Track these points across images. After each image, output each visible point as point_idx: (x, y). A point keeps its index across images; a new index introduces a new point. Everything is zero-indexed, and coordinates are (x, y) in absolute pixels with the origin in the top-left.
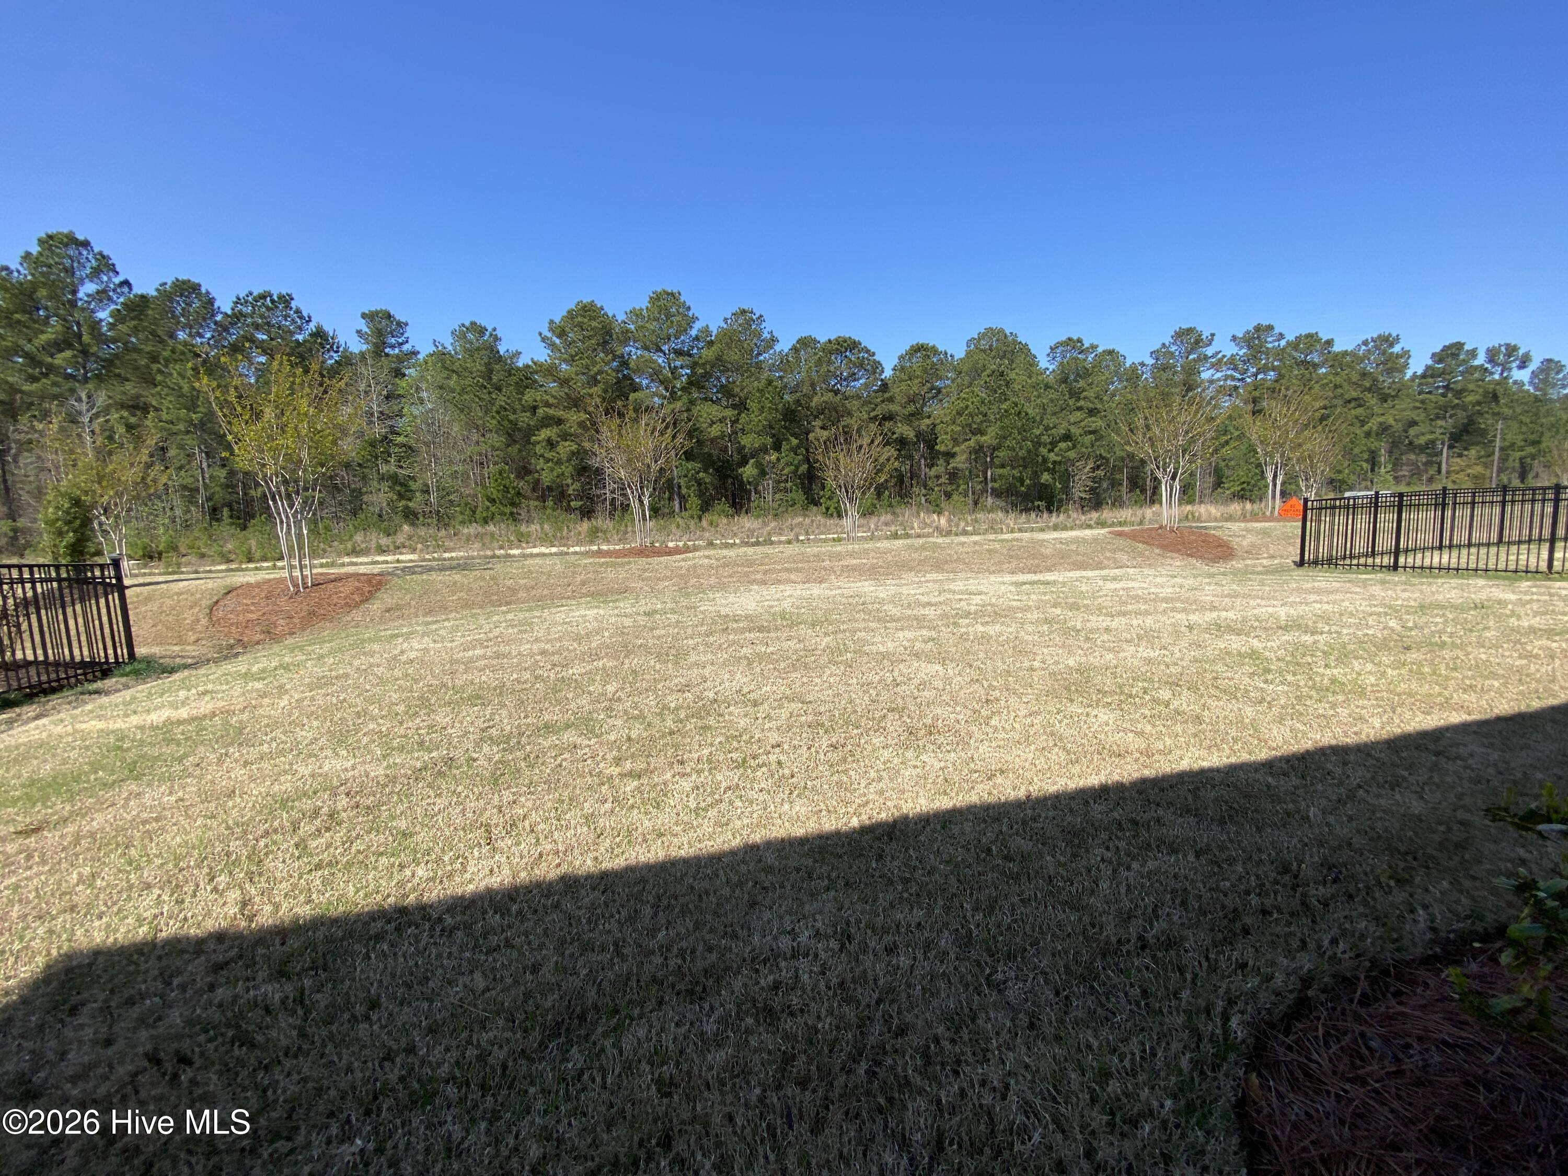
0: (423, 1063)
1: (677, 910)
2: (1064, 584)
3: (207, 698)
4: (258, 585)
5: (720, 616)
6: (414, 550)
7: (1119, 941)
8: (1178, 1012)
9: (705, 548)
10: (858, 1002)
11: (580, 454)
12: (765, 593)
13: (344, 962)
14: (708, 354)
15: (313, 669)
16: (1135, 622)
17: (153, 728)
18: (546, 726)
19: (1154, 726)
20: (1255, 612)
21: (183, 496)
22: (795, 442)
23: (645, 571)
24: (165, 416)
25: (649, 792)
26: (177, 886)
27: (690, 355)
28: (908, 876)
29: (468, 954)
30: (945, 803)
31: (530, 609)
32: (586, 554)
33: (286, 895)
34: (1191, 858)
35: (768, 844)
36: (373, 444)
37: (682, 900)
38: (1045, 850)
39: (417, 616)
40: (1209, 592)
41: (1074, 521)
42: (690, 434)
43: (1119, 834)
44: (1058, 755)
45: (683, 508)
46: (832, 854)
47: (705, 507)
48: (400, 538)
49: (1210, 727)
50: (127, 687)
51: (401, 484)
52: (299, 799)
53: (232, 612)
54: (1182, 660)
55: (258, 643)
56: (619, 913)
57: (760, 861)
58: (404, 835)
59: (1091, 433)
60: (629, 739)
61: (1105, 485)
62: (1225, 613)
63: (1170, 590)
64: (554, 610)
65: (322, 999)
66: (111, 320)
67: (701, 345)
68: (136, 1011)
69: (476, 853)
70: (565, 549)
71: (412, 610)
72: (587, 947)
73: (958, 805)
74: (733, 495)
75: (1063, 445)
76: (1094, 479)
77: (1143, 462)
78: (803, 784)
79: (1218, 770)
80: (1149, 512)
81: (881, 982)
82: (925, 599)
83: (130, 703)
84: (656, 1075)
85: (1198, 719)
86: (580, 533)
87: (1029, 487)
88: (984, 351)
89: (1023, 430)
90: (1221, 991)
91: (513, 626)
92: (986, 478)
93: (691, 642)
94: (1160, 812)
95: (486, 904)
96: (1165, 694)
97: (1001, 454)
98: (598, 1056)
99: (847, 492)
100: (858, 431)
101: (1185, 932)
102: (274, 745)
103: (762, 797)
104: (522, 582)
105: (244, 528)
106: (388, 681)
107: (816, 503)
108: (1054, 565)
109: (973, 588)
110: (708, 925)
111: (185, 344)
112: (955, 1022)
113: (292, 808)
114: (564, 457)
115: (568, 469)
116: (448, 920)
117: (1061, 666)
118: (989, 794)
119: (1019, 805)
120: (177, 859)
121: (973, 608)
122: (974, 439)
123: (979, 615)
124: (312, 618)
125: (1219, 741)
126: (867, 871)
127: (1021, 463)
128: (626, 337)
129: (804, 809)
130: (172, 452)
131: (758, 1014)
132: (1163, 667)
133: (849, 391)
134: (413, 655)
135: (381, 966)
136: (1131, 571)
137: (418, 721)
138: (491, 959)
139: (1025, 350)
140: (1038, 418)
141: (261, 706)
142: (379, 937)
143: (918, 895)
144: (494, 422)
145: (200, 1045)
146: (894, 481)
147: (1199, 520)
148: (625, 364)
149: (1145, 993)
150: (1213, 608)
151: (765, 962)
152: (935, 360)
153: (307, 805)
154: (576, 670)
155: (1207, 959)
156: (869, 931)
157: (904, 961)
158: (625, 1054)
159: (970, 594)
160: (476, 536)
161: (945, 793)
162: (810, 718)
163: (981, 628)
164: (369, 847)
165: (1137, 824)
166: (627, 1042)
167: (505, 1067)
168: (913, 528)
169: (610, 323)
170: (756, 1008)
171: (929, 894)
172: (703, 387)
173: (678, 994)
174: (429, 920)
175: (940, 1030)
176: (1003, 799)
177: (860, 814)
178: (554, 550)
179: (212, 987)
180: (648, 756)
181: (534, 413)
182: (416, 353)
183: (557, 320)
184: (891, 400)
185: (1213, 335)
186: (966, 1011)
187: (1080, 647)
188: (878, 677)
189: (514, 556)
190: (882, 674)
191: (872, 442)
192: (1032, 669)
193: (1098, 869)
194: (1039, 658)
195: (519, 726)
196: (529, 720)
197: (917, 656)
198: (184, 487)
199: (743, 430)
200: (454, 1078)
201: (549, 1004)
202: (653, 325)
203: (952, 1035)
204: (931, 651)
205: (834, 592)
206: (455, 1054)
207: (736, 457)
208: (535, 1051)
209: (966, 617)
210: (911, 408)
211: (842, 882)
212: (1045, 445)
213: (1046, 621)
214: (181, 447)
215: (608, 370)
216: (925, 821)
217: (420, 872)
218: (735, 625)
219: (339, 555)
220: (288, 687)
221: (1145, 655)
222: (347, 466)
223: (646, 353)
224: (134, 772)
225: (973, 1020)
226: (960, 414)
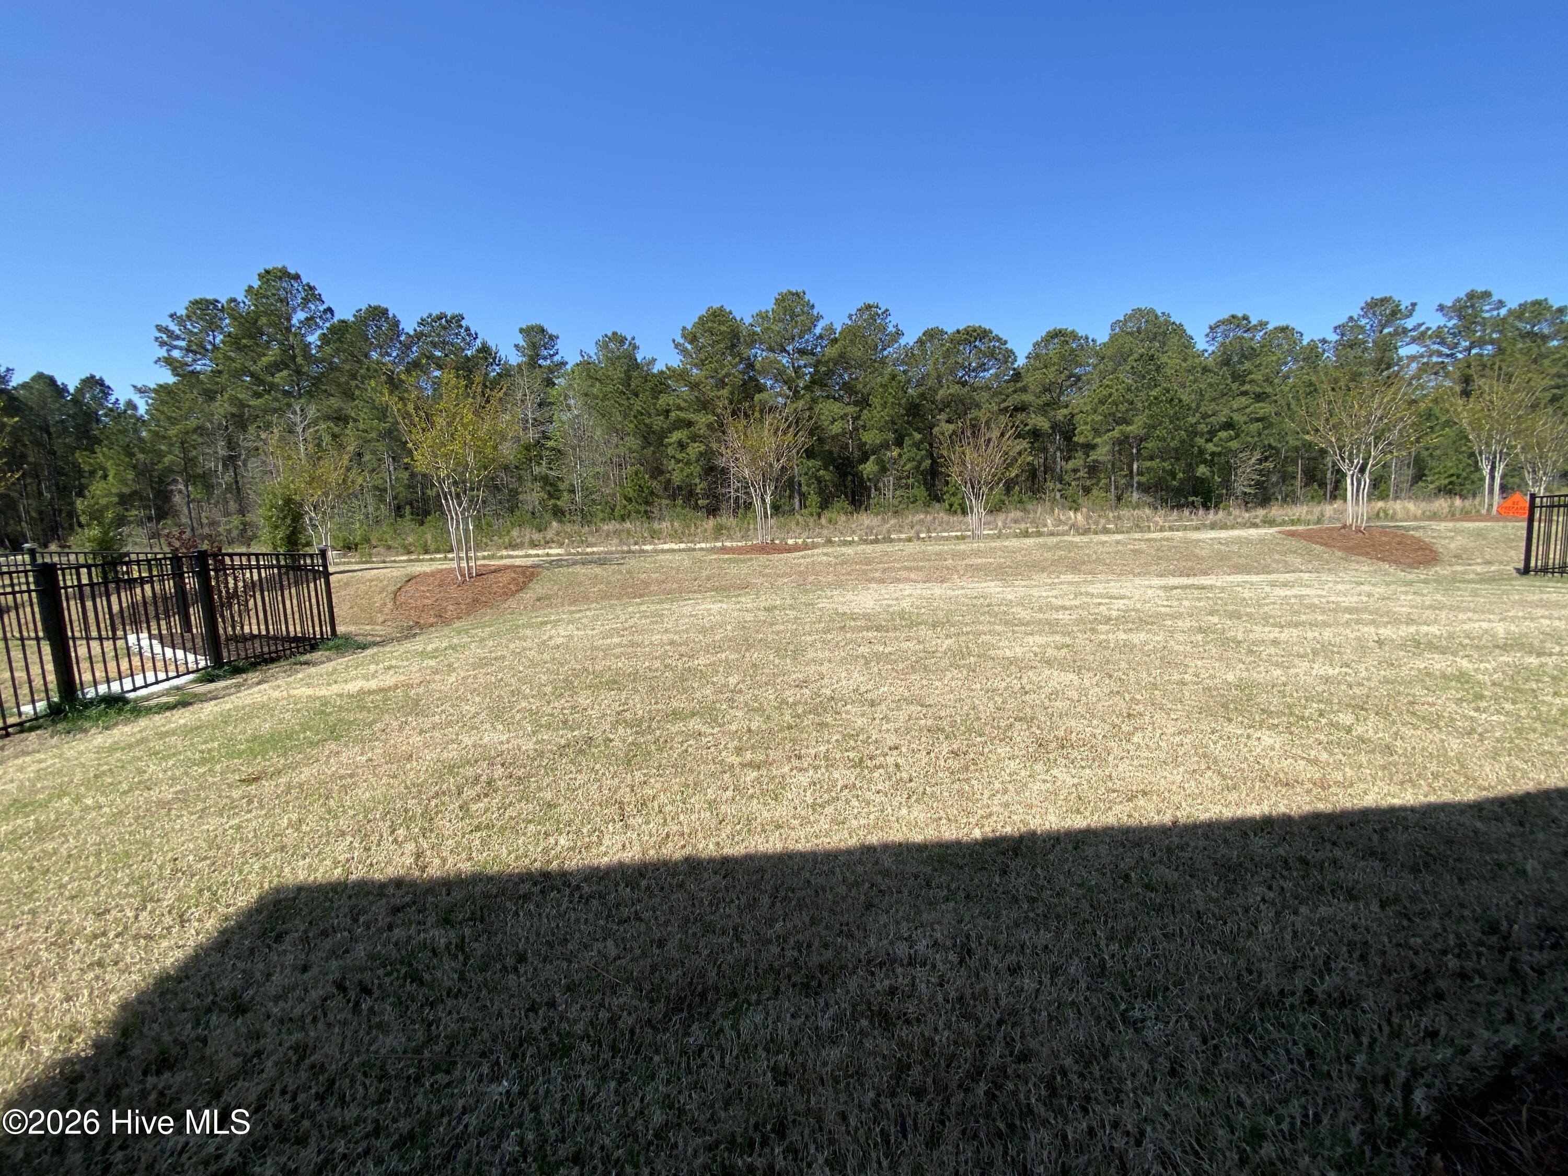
0: (561, 1018)
1: (794, 903)
2: (1222, 589)
3: (392, 672)
4: (433, 574)
5: (837, 614)
6: (561, 545)
7: (1282, 992)
8: (1350, 1076)
9: (824, 545)
10: (978, 1020)
11: (708, 455)
12: (883, 591)
13: (497, 916)
14: (832, 352)
15: (475, 651)
16: (1310, 635)
17: (350, 696)
18: (674, 713)
19: (1331, 754)
20: (1466, 627)
21: (375, 496)
22: (918, 436)
23: (766, 567)
24: (361, 427)
25: (767, 784)
26: (365, 835)
27: (813, 354)
28: (1035, 895)
29: (602, 922)
30: (1079, 822)
31: (661, 602)
32: (713, 550)
33: (452, 851)
34: (1375, 907)
35: (886, 847)
36: (528, 448)
37: (799, 894)
38: (1193, 882)
39: (563, 605)
40: (1404, 603)
41: (1235, 519)
42: (811, 433)
43: (1285, 873)
44: (1210, 779)
45: (803, 505)
46: (952, 864)
47: (825, 505)
48: (550, 534)
49: (1403, 760)
50: (330, 660)
51: (551, 485)
52: (463, 766)
53: (411, 598)
54: (1369, 679)
55: (432, 625)
56: (738, 899)
57: (877, 863)
58: (549, 805)
59: (1258, 420)
60: (749, 730)
61: (1274, 479)
62: (1425, 628)
63: (1355, 599)
64: (682, 603)
65: (479, 948)
66: (319, 343)
67: (825, 342)
68: (328, 944)
69: (611, 828)
70: (692, 545)
71: (559, 600)
72: (709, 929)
73: (1093, 825)
74: (853, 492)
75: (1223, 434)
76: (1260, 472)
77: (1323, 452)
78: (921, 789)
79: (1413, 809)
80: (1329, 509)
81: (1003, 1002)
82: (1060, 602)
83: (332, 674)
84: (772, 1063)
85: (1388, 749)
86: (706, 530)
87: (1182, 481)
88: (1131, 334)
89: (1174, 419)
90: (1405, 1061)
91: (646, 617)
92: (1131, 471)
93: (809, 638)
94: (1338, 853)
95: (619, 876)
96: (1346, 718)
97: (1149, 445)
98: (718, 1034)
99: (973, 488)
100: (987, 424)
101: (1364, 991)
102: (444, 716)
103: (878, 799)
104: (654, 576)
105: (422, 523)
106: (538, 664)
107: (939, 500)
108: (1210, 569)
109: (1114, 592)
110: (825, 922)
111: (378, 362)
112: (1085, 1056)
113: (458, 774)
114: (693, 458)
115: (696, 469)
116: (586, 889)
117: (1217, 681)
118: (1129, 816)
119: (1163, 831)
120: (367, 811)
121: (1114, 614)
122: (1118, 428)
123: (1121, 621)
124: (476, 604)
125: (1414, 776)
126: (990, 885)
127: (1173, 455)
128: (753, 340)
129: (922, 815)
130: (367, 457)
131: (872, 1017)
132: (1344, 687)
133: (978, 383)
134: (560, 641)
135: (528, 924)
136: (1306, 576)
137: (563, 701)
138: (622, 929)
139: (1179, 330)
140: (1194, 405)
141: (434, 682)
142: (526, 897)
143: (1045, 916)
144: (632, 426)
145: (379, 977)
146: (1025, 475)
147: (1393, 518)
148: (751, 366)
149: (1310, 1053)
150: (1410, 621)
151: (881, 965)
152: (1074, 346)
153: (469, 771)
154: (702, 661)
155: (1389, 1022)
156: (991, 949)
157: (1028, 983)
158: (743, 1037)
159: (1111, 597)
160: (615, 533)
161: (1078, 811)
162: (929, 722)
163: (1122, 636)
164: (520, 814)
165: (1307, 864)
166: (745, 1026)
167: (632, 1032)
168: (1045, 525)
169: (738, 327)
170: (872, 1011)
171: (1058, 917)
172: (826, 385)
173: (794, 986)
174: (569, 886)
175: (1068, 1062)
176: (1145, 823)
177: (983, 826)
178: (683, 546)
179: (390, 927)
180: (767, 749)
181: (667, 417)
182: (564, 364)
183: (689, 327)
184: (1024, 390)
185: (1414, 305)
186: (1098, 1046)
187: (1240, 660)
188: (1004, 684)
189: (647, 551)
190: (1008, 680)
191: (1002, 435)
192: (1183, 683)
193: (1258, 909)
194: (1190, 671)
195: (650, 711)
196: (659, 707)
197: (1049, 663)
198: (376, 488)
199: (864, 427)
200: (588, 1036)
201: (672, 978)
202: (778, 327)
203: (1081, 1069)
204: (1065, 658)
205: (956, 593)
206: (589, 1013)
207: (857, 454)
208: (660, 1022)
209: (1107, 623)
210: (1047, 397)
211: (962, 894)
212: (1202, 435)
213: (1200, 630)
214: (374, 452)
215: (734, 370)
216: (1056, 839)
217: (562, 841)
218: (852, 624)
219: (499, 549)
220: (456, 665)
221: (1323, 673)
222: (506, 468)
223: (771, 355)
224: (334, 733)
225: (1106, 1057)
226: (1102, 402)
